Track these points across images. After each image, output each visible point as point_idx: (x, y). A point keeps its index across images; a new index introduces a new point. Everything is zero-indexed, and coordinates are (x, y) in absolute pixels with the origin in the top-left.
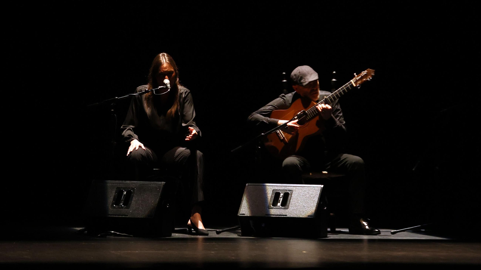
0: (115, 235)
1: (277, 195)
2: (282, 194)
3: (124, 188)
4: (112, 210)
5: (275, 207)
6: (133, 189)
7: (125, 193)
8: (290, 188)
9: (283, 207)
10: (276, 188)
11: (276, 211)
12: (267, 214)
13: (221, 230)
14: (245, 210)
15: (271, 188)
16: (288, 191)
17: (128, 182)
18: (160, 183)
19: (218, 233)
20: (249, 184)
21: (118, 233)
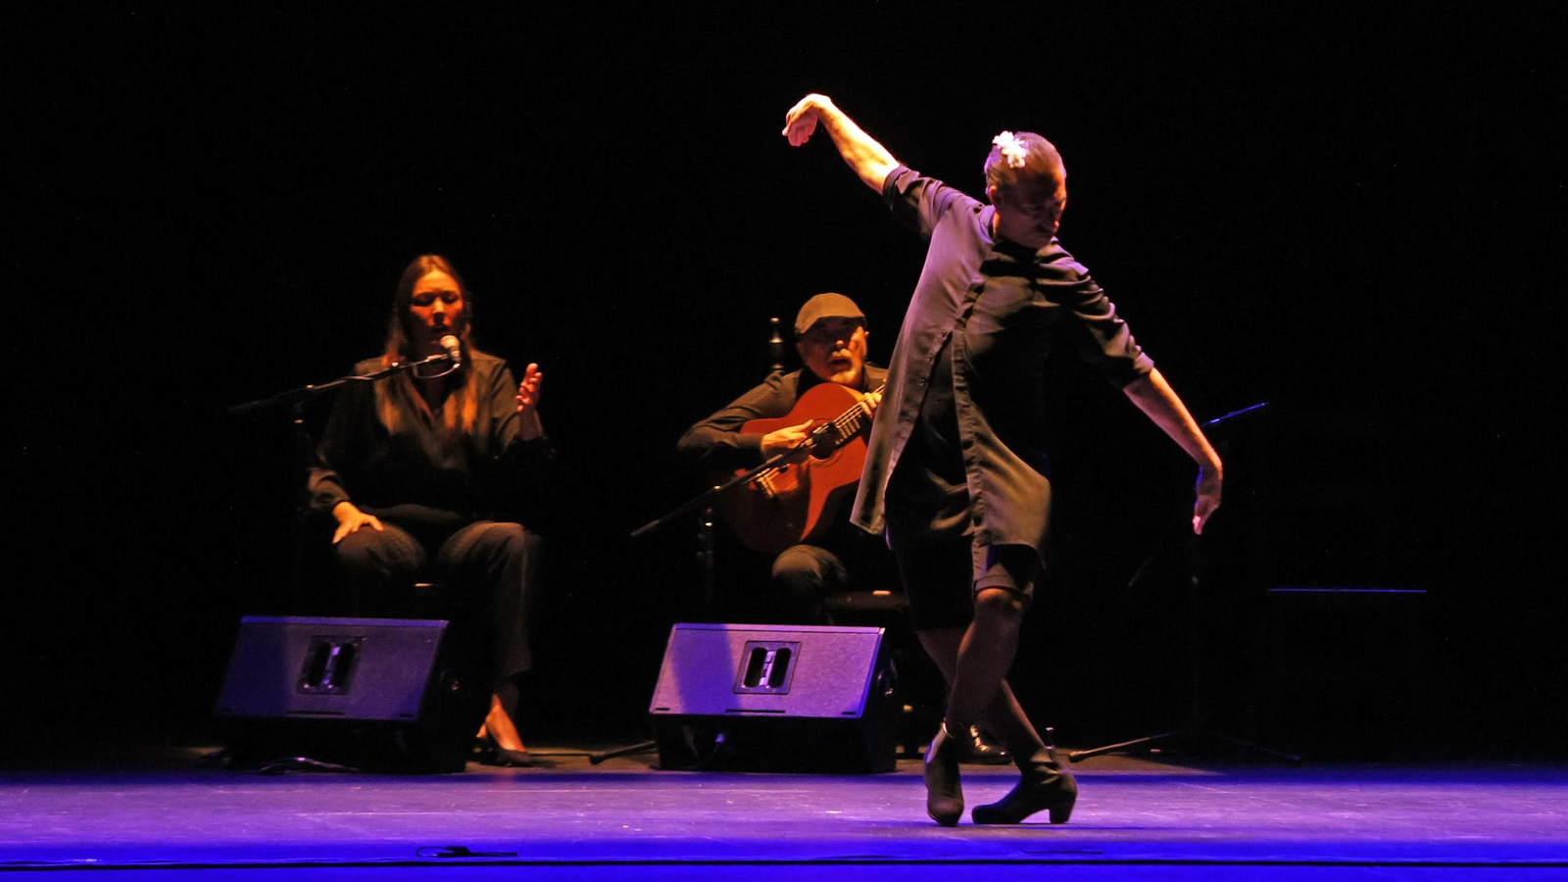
0: (305, 766)
1: (758, 655)
2: (771, 654)
3: (334, 638)
4: (302, 699)
5: (751, 690)
6: (359, 639)
7: (336, 651)
8: (792, 637)
9: (774, 690)
10: (755, 636)
11: (754, 702)
12: (732, 707)
13: (602, 753)
14: (667, 698)
15: (741, 636)
16: (787, 646)
17: (344, 621)
18: (433, 622)
19: (595, 761)
20: (681, 625)
21: (317, 763)
